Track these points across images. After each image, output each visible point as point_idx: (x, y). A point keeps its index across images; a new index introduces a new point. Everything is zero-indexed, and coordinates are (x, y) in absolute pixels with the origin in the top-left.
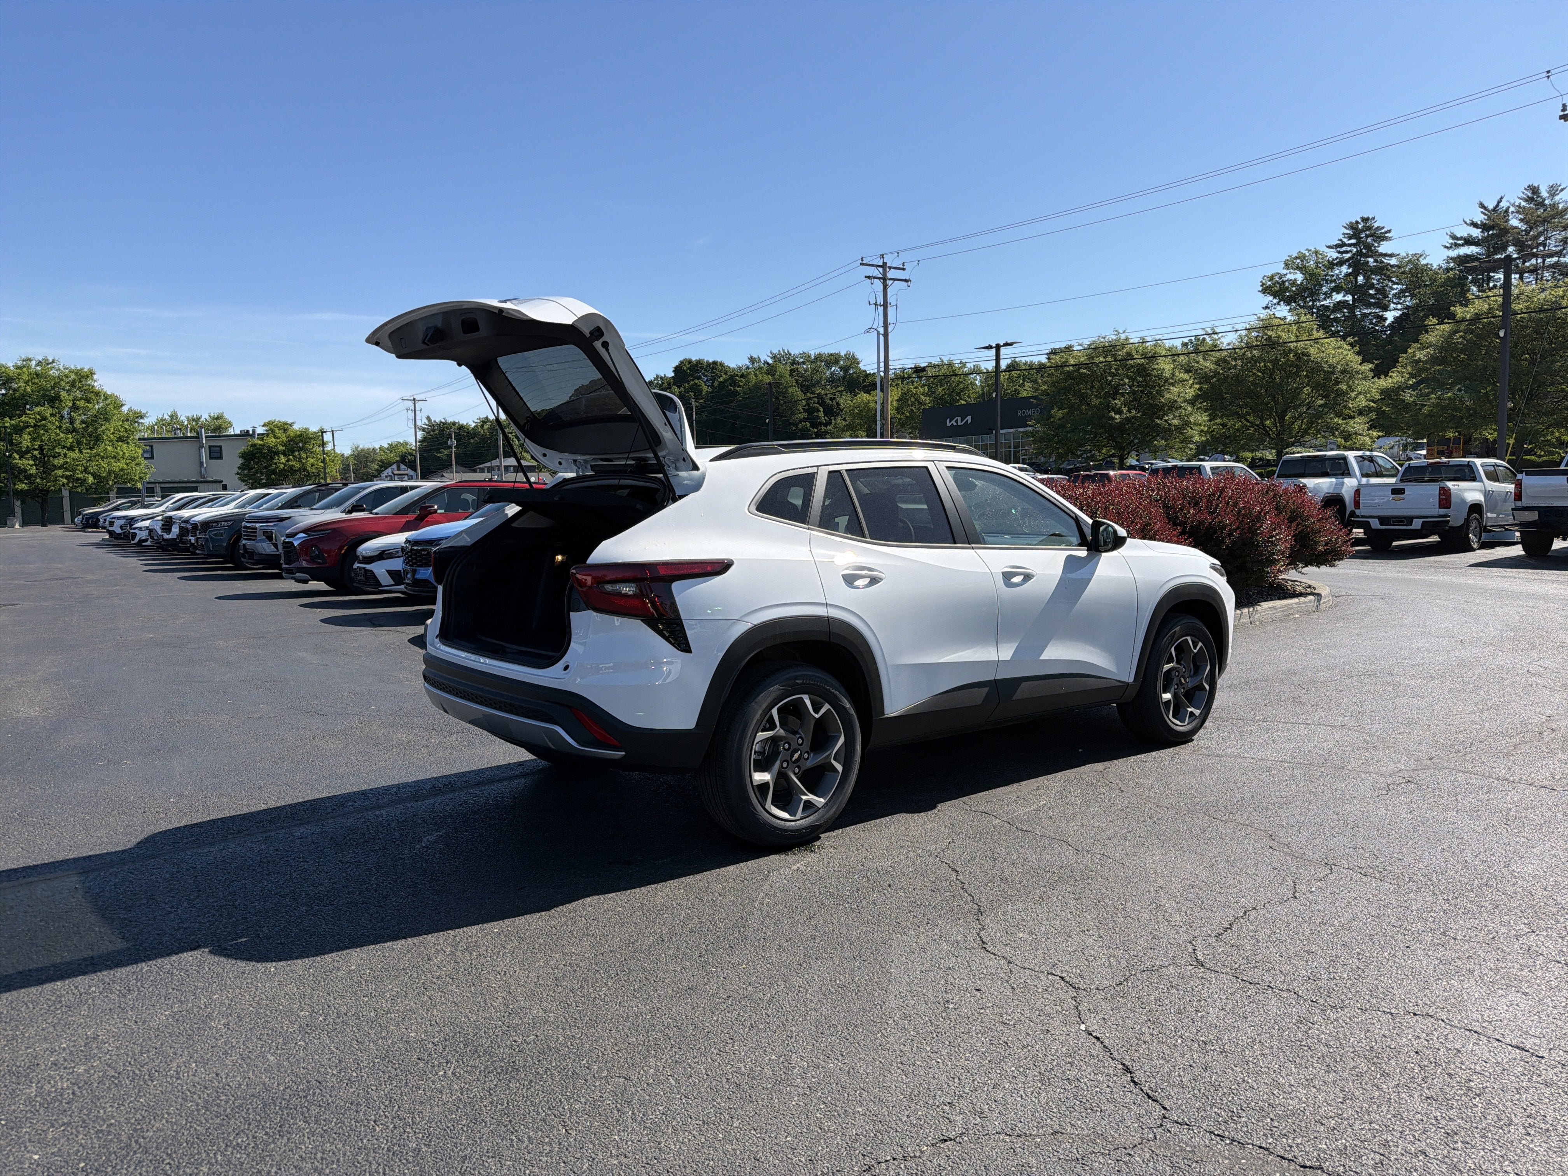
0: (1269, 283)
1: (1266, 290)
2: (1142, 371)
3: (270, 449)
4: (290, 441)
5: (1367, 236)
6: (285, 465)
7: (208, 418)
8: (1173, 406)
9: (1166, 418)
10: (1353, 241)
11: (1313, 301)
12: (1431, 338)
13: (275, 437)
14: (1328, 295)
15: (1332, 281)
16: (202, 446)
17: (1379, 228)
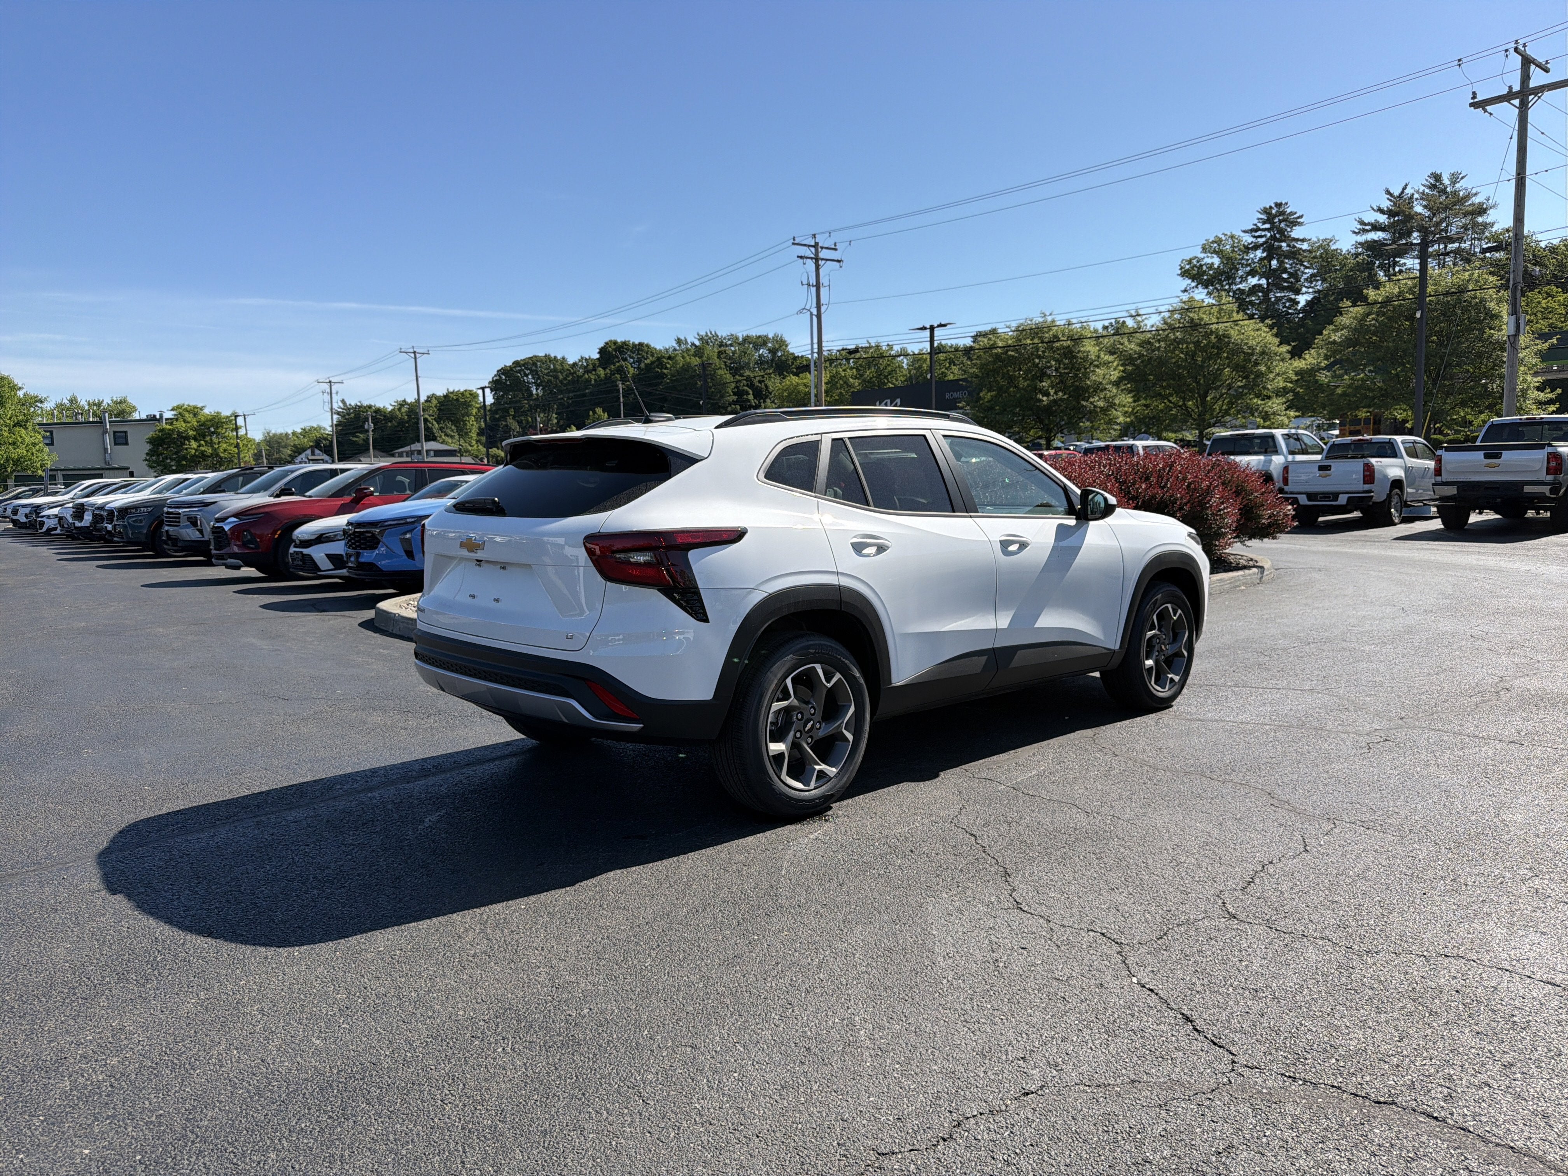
0: (1187, 267)
1: (1185, 273)
2: (1068, 353)
3: (179, 434)
4: (202, 425)
5: (1280, 221)
6: (196, 450)
7: (110, 402)
8: (1098, 388)
9: (1092, 400)
10: (1267, 226)
11: (1230, 284)
12: (1345, 320)
13: (185, 421)
14: (1244, 279)
15: (1247, 265)
16: (105, 432)
17: (1292, 213)
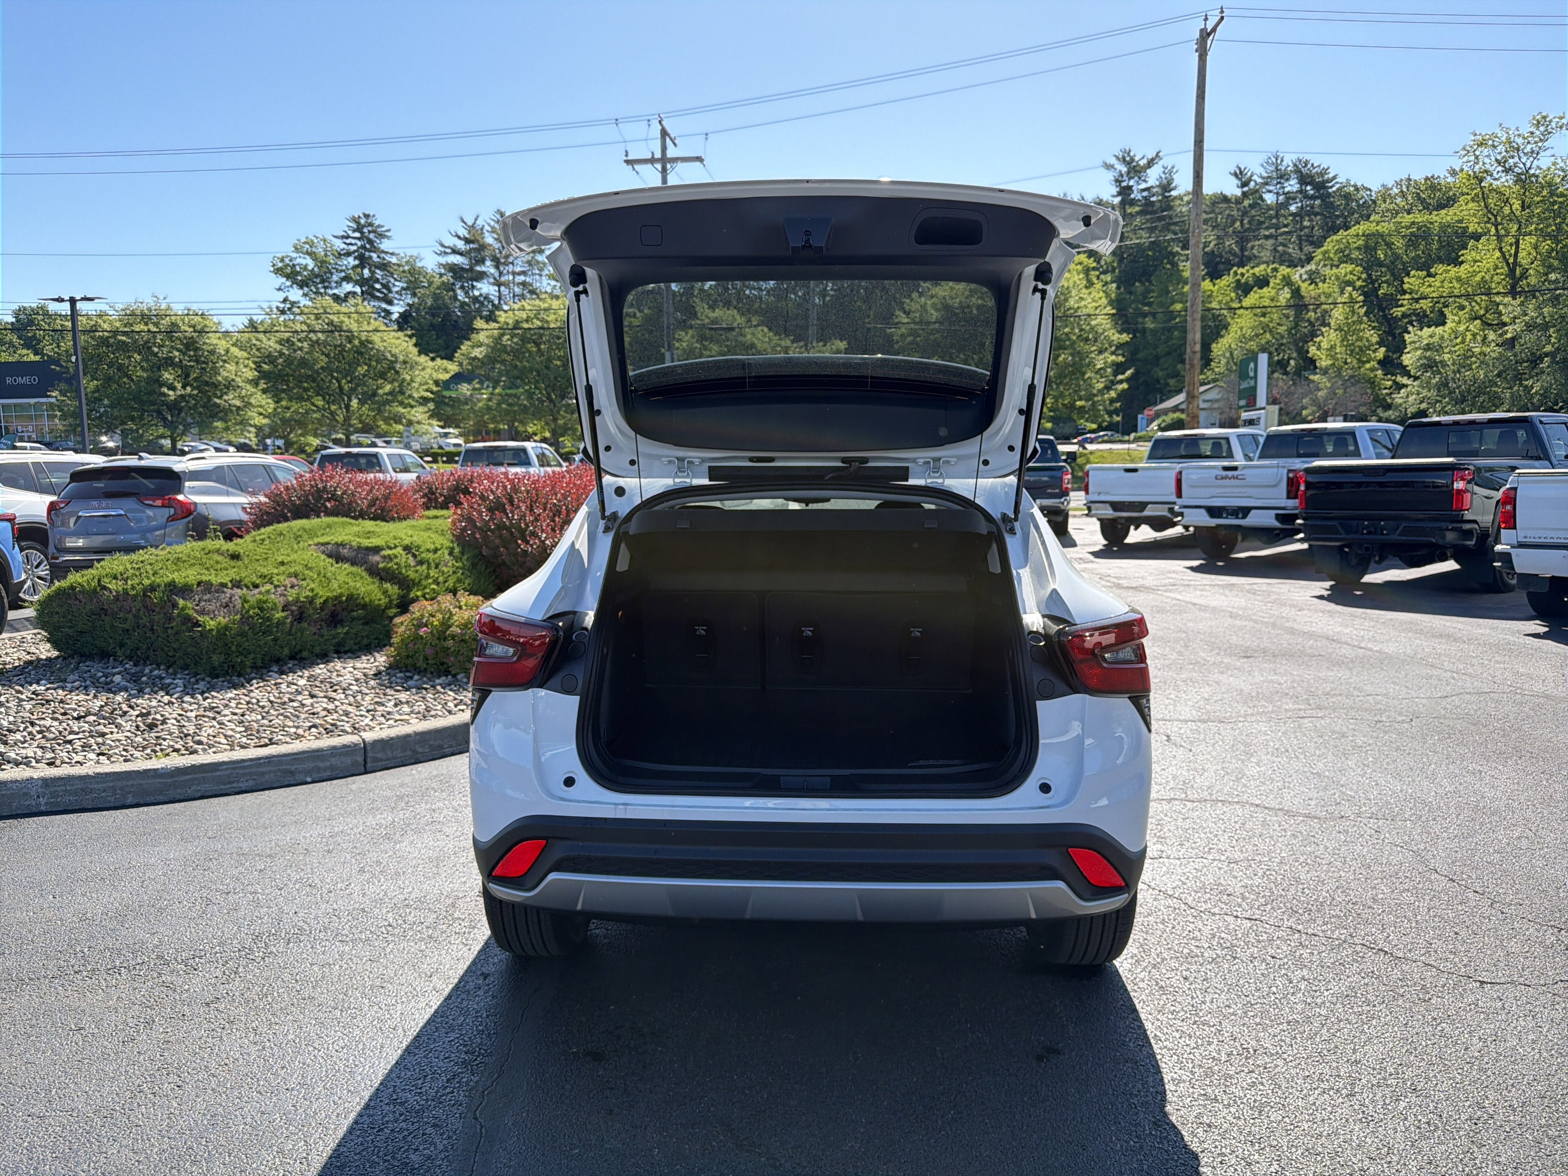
0: (280, 265)
1: (278, 271)
2: (190, 345)
5: (370, 232)
8: (230, 385)
9: (225, 397)
10: (357, 235)
11: (325, 288)
12: (482, 337)
14: (339, 284)
15: (342, 271)
17: (379, 226)
